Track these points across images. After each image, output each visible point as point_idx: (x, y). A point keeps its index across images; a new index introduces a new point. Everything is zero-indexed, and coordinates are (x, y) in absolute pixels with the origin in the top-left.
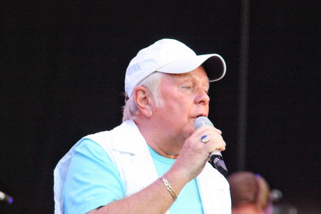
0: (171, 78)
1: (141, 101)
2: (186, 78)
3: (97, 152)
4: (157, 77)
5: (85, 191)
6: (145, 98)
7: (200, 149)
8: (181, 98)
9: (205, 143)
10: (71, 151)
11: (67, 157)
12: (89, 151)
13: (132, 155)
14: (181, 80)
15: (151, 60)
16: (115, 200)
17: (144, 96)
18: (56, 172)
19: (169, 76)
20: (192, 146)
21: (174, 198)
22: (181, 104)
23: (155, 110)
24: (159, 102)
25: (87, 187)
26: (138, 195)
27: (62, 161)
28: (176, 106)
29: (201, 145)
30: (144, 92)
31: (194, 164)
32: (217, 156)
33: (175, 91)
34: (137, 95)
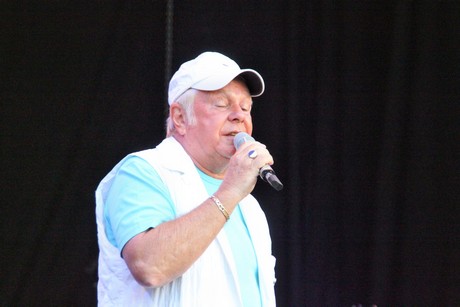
0: (205, 95)
1: (177, 119)
2: (219, 95)
3: (146, 170)
4: (192, 93)
5: (133, 212)
6: (181, 116)
8: (214, 114)
9: (254, 158)
10: (114, 169)
11: (110, 176)
12: (137, 169)
14: (214, 97)
15: (186, 76)
16: (164, 222)
17: (179, 114)
18: (99, 194)
19: (202, 94)
20: (239, 162)
21: (227, 218)
23: (189, 128)
24: (192, 120)
25: (134, 209)
26: (189, 215)
27: (105, 180)
28: (207, 122)
29: (249, 161)
30: (180, 110)
31: (245, 182)
32: (269, 171)
33: (208, 108)
34: (173, 112)
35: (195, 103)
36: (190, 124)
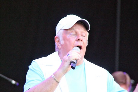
1: (57, 42)
2: (72, 31)
6: (59, 41)
7: (67, 60)
9: (69, 57)
13: (52, 66)
17: (58, 40)
22: (70, 42)
24: (62, 42)
28: (68, 43)
30: (58, 38)
34: (56, 40)
35: (63, 35)
36: (61, 44)
